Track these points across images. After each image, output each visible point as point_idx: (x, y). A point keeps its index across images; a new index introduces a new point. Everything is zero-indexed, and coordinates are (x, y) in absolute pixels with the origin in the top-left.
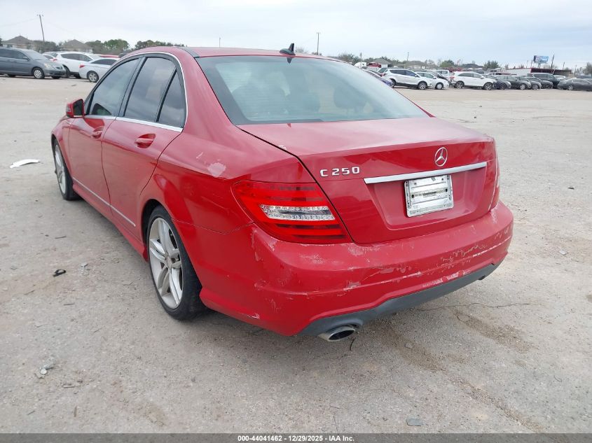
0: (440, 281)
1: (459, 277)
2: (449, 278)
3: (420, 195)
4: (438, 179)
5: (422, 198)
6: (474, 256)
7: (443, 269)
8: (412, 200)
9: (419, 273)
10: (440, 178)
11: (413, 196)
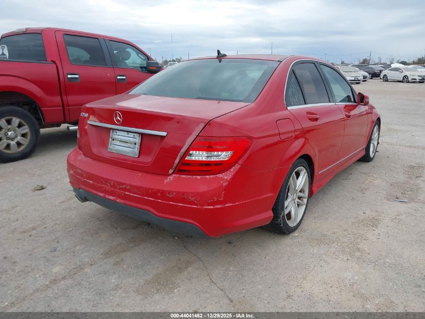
0: (102, 195)
1: (114, 200)
2: (107, 196)
3: (118, 141)
4: (131, 135)
5: (118, 143)
6: (127, 193)
7: (103, 188)
8: (112, 142)
9: (91, 182)
10: (133, 134)
11: (113, 140)
